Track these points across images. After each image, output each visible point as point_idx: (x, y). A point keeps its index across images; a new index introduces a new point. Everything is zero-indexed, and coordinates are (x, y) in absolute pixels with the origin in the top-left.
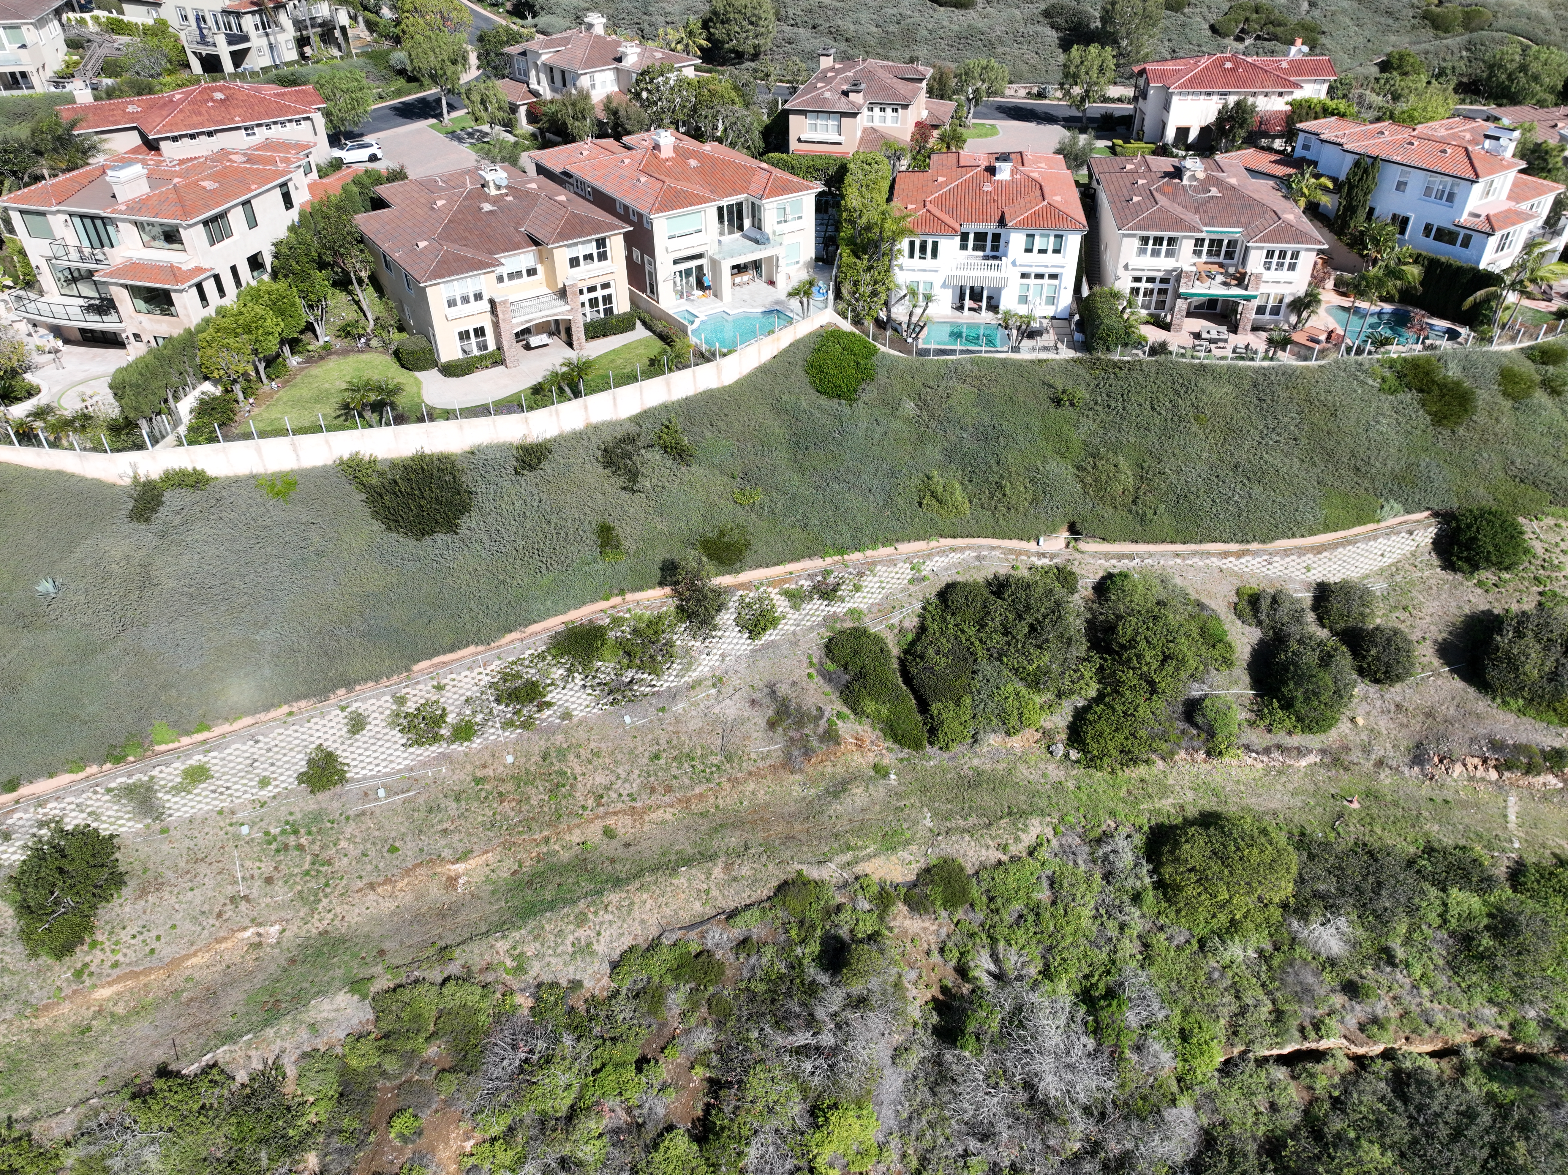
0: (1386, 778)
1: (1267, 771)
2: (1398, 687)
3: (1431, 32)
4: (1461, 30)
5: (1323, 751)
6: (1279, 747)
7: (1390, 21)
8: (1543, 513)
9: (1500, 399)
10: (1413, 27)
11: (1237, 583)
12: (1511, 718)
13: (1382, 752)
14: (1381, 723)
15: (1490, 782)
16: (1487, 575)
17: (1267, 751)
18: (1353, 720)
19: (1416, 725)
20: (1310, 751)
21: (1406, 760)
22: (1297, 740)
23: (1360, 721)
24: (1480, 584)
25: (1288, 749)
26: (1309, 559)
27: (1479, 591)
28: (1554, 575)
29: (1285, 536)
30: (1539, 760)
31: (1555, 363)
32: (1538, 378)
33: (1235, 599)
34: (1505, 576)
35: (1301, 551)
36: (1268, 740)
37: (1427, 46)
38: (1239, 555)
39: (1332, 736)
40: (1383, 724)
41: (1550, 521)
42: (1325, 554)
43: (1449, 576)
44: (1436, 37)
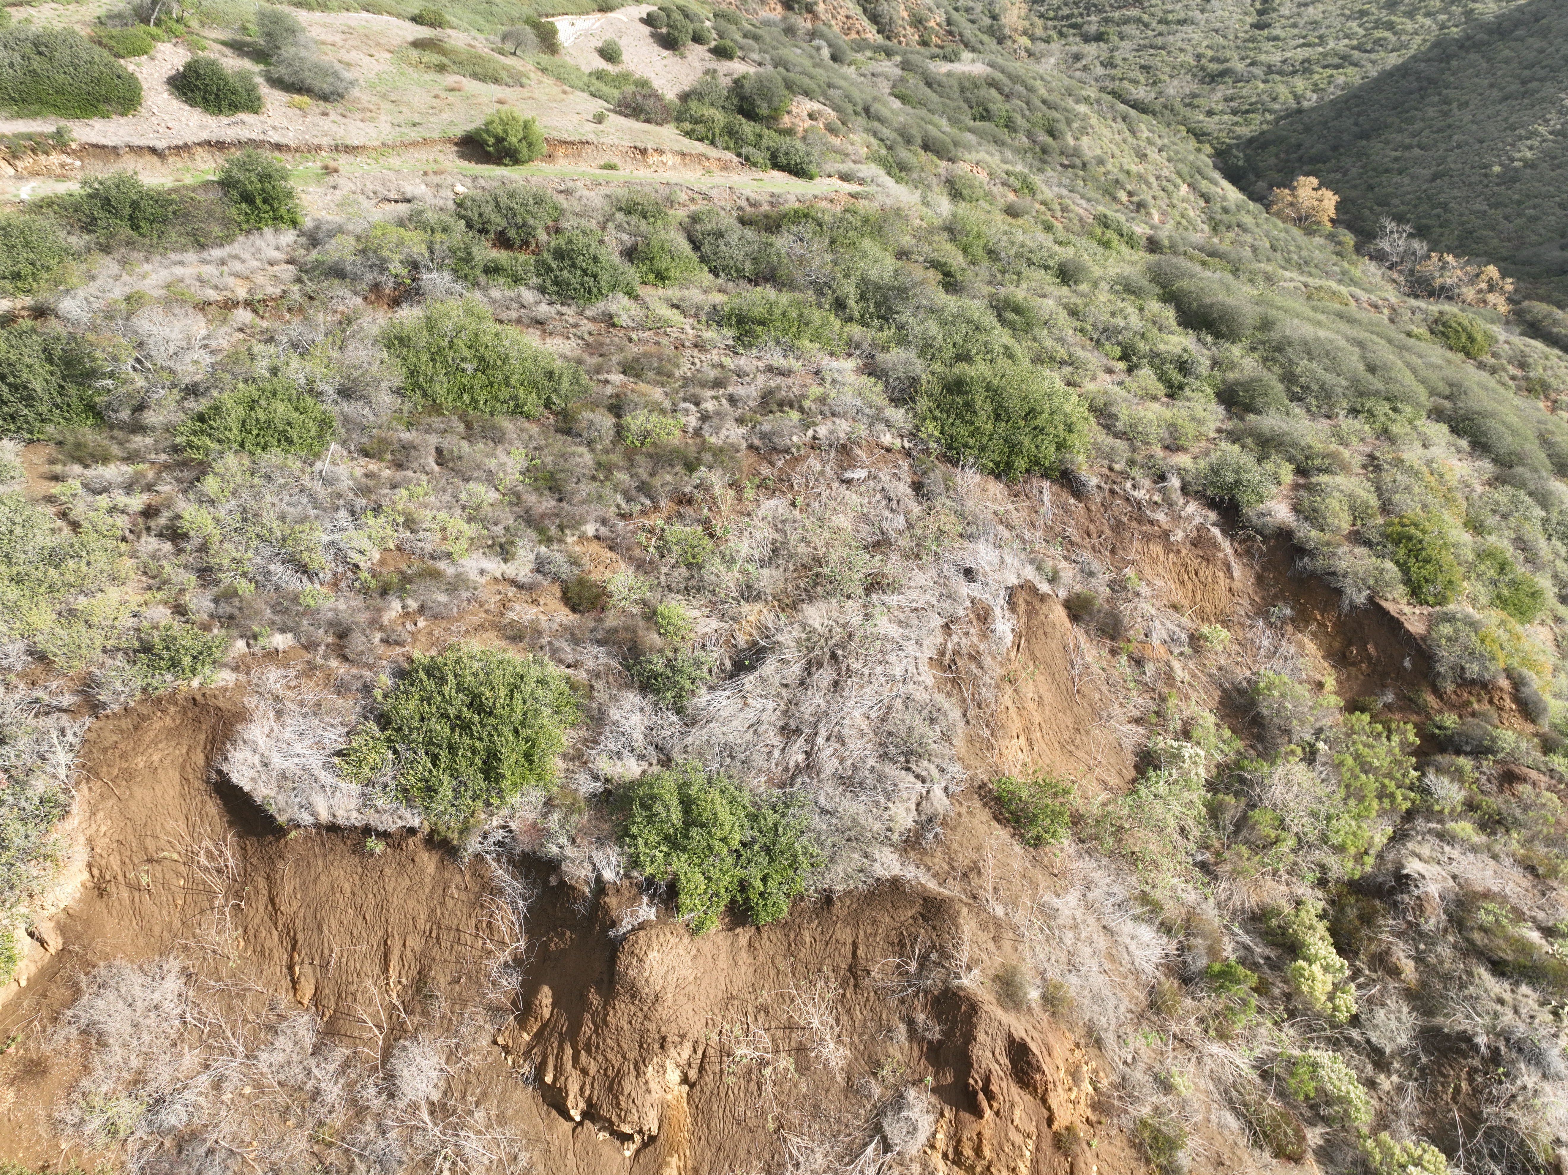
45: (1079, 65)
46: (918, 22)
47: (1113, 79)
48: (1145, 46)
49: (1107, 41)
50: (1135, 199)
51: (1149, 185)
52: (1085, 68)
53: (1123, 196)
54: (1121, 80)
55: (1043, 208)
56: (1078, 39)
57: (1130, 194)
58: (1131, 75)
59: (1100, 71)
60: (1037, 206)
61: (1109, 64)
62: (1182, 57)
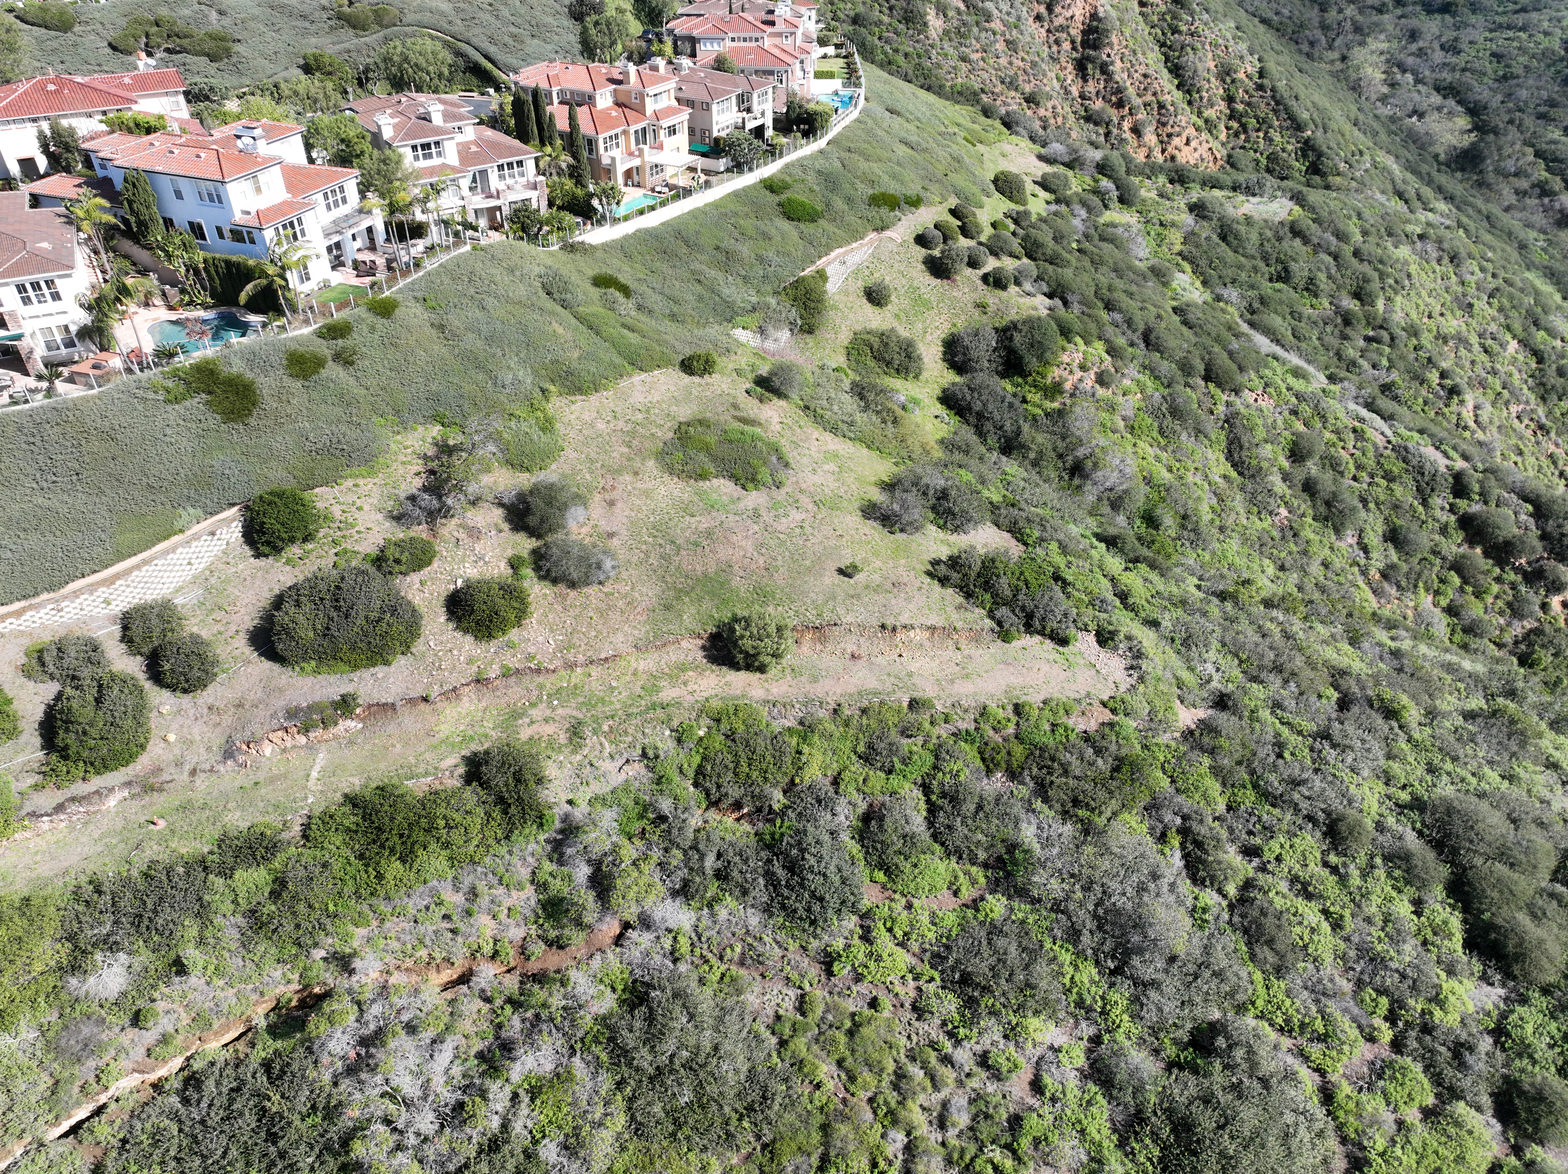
0: (201, 782)
1: (72, 828)
2: (210, 689)
3: (351, 32)
4: (377, 27)
5: (128, 784)
6: (73, 799)
7: (307, 24)
8: (341, 477)
9: (288, 381)
10: (331, 27)
11: (26, 642)
12: (309, 681)
13: (195, 760)
14: (196, 731)
15: (301, 747)
16: (294, 551)
17: (60, 808)
18: (165, 740)
19: (227, 720)
20: (111, 790)
21: (219, 758)
22: (97, 782)
23: (172, 737)
24: (288, 562)
25: (84, 798)
26: (103, 592)
27: (288, 568)
28: (347, 533)
29: (72, 578)
30: (329, 712)
31: (342, 336)
32: (328, 353)
33: (24, 660)
34: (309, 546)
35: (92, 588)
36: (59, 796)
37: (347, 45)
38: (18, 614)
39: (142, 764)
40: (197, 731)
41: (349, 483)
42: (118, 583)
43: (262, 562)
44: (357, 36)
45: (1414, 47)
46: (1225, 73)
47: (1453, 70)
48: (1500, 26)
49: (1454, 15)
50: (1448, 382)
51: (1468, 347)
52: (1421, 53)
53: (1434, 377)
54: (1464, 70)
55: (1334, 437)
56: (1418, 8)
57: (1443, 375)
58: (1477, 65)
59: (1439, 56)
60: (1327, 435)
61: (1452, 48)
62: (1545, 43)
